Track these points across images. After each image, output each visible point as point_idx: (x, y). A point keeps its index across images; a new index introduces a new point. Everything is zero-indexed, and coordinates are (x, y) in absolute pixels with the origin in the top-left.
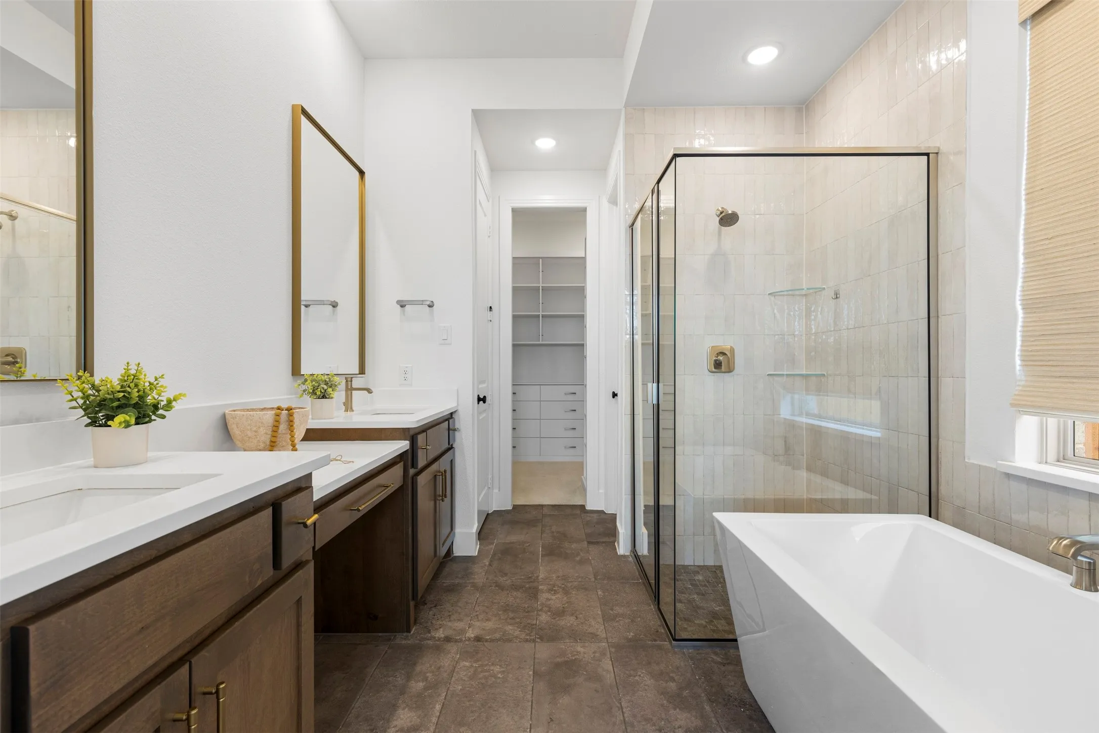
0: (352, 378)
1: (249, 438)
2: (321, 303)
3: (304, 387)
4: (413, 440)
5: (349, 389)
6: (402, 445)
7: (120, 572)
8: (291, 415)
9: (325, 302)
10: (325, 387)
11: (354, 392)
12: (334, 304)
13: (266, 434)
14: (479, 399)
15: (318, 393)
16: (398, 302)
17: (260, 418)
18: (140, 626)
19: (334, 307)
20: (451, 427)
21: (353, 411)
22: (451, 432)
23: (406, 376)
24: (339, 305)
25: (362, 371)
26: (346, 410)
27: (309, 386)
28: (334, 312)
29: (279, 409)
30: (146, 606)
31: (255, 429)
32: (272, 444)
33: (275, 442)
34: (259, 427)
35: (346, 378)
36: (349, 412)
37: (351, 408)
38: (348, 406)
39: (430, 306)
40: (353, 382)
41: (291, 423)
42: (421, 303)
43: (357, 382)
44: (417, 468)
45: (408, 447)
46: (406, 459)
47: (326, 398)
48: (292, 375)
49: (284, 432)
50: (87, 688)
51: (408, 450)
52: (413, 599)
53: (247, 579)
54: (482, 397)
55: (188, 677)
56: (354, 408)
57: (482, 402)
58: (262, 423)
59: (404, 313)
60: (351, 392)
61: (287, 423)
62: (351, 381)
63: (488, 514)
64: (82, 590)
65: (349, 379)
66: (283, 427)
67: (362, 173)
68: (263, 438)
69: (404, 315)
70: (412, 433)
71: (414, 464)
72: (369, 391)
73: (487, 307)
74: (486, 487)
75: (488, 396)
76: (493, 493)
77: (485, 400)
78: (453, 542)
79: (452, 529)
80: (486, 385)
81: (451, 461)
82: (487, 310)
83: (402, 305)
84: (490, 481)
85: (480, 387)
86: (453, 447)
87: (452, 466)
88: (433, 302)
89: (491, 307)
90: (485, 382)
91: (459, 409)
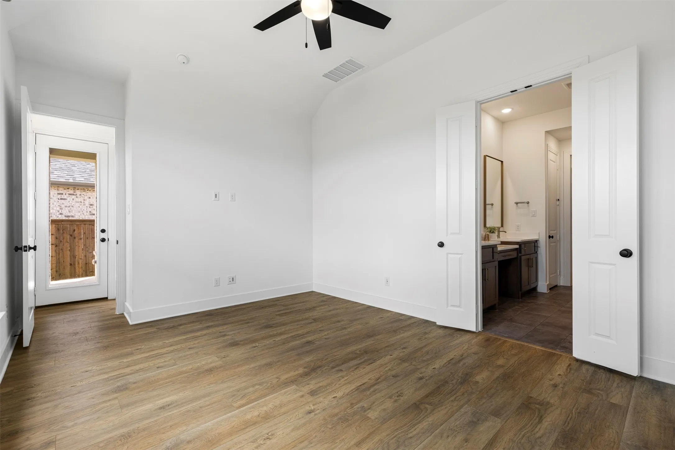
3: (487, 230)
4: (520, 246)
6: (517, 246)
10: (493, 230)
11: (500, 232)
14: (550, 237)
15: (492, 232)
16: (515, 203)
20: (536, 245)
22: (536, 247)
23: (518, 227)
25: (502, 226)
26: (498, 238)
27: (489, 230)
28: (492, 207)
38: (498, 236)
39: (527, 203)
42: (524, 203)
43: (501, 229)
45: (518, 247)
46: (518, 250)
48: (484, 227)
51: (518, 248)
52: (520, 291)
54: (551, 236)
57: (551, 238)
59: (517, 206)
63: (557, 285)
65: (499, 228)
67: (502, 162)
70: (520, 243)
71: (520, 253)
72: (505, 232)
73: (556, 200)
74: (556, 274)
75: (557, 236)
76: (560, 277)
77: (552, 237)
78: (537, 286)
79: (536, 281)
80: (555, 232)
81: (536, 257)
82: (557, 201)
83: (517, 203)
84: (558, 272)
85: (551, 232)
86: (537, 252)
87: (537, 258)
88: (528, 202)
89: (558, 199)
90: (555, 231)
91: (540, 240)
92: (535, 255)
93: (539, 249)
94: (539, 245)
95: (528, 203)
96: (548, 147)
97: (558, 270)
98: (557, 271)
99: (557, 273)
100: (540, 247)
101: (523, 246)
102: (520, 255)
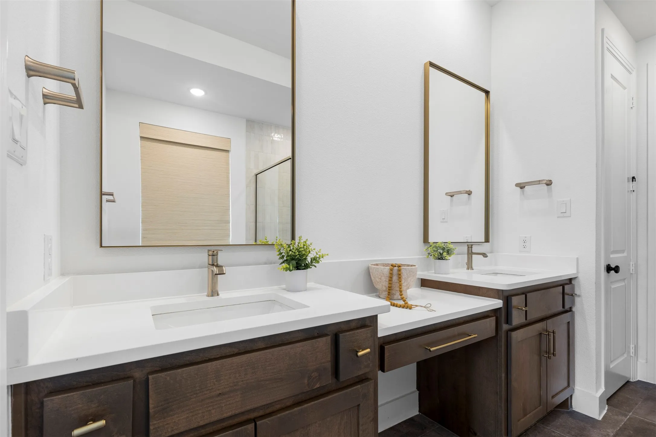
0: (472, 245)
1: (378, 282)
2: (460, 193)
3: (429, 251)
4: (507, 300)
5: (470, 254)
6: (497, 303)
7: (212, 357)
8: (399, 270)
9: (462, 192)
10: (441, 252)
12: (469, 193)
13: (386, 281)
14: (609, 269)
16: (517, 185)
17: (382, 270)
18: (218, 392)
19: (469, 194)
20: (567, 292)
21: (473, 269)
22: (566, 297)
23: (526, 244)
24: (472, 192)
25: (487, 240)
28: (469, 198)
29: (392, 266)
30: (222, 381)
31: (379, 277)
32: (390, 289)
33: (391, 287)
34: (382, 277)
35: (468, 245)
36: (469, 270)
37: (472, 267)
38: (469, 265)
39: (547, 185)
40: (473, 249)
41: (399, 276)
42: (538, 183)
44: (511, 324)
45: (501, 306)
46: (501, 315)
47: (442, 259)
48: (424, 243)
49: (396, 281)
50: (182, 418)
51: (501, 308)
53: (306, 381)
54: (613, 266)
55: (254, 432)
56: (474, 267)
57: (613, 272)
58: (383, 274)
59: (523, 192)
60: (472, 256)
61: (398, 276)
62: (472, 248)
63: (628, 382)
64: (188, 362)
66: (395, 278)
67: (487, 93)
68: (384, 284)
69: (523, 194)
70: (506, 294)
71: (508, 321)
73: (628, 178)
74: (625, 355)
75: (629, 265)
76: (637, 360)
77: (616, 269)
78: (571, 396)
79: (569, 385)
80: (625, 254)
81: (569, 323)
82: (628, 181)
83: (521, 186)
84: (632, 350)
85: (612, 256)
86: (570, 310)
87: (570, 328)
88: (551, 181)
89: (633, 178)
90: (623, 251)
91: (581, 277)
92: (565, 317)
93: (577, 300)
94: (577, 292)
95: (549, 183)
96: (605, 40)
97: (632, 346)
98: (629, 347)
99: (629, 352)
100: (579, 296)
101: (516, 301)
102: (505, 327)
